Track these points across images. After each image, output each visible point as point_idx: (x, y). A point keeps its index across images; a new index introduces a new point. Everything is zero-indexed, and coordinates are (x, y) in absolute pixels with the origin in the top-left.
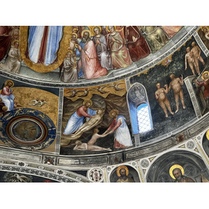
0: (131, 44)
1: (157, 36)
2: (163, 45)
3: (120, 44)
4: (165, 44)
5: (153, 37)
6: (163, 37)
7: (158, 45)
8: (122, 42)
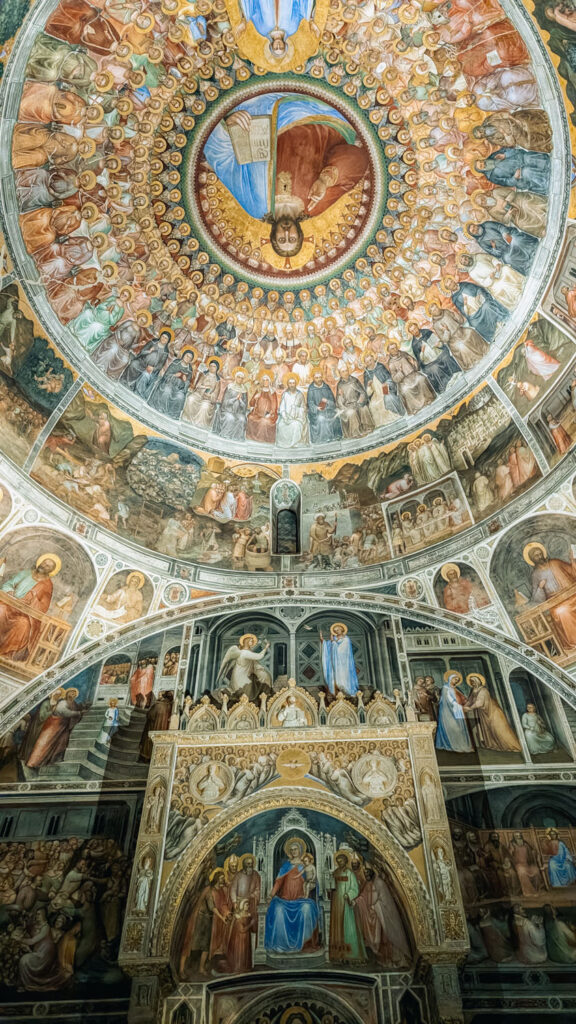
0: (91, 18)
1: (50, 65)
2: (32, 61)
3: (112, 6)
4: (28, 65)
5: (57, 56)
6: (39, 72)
7: (40, 52)
8: (111, 10)
